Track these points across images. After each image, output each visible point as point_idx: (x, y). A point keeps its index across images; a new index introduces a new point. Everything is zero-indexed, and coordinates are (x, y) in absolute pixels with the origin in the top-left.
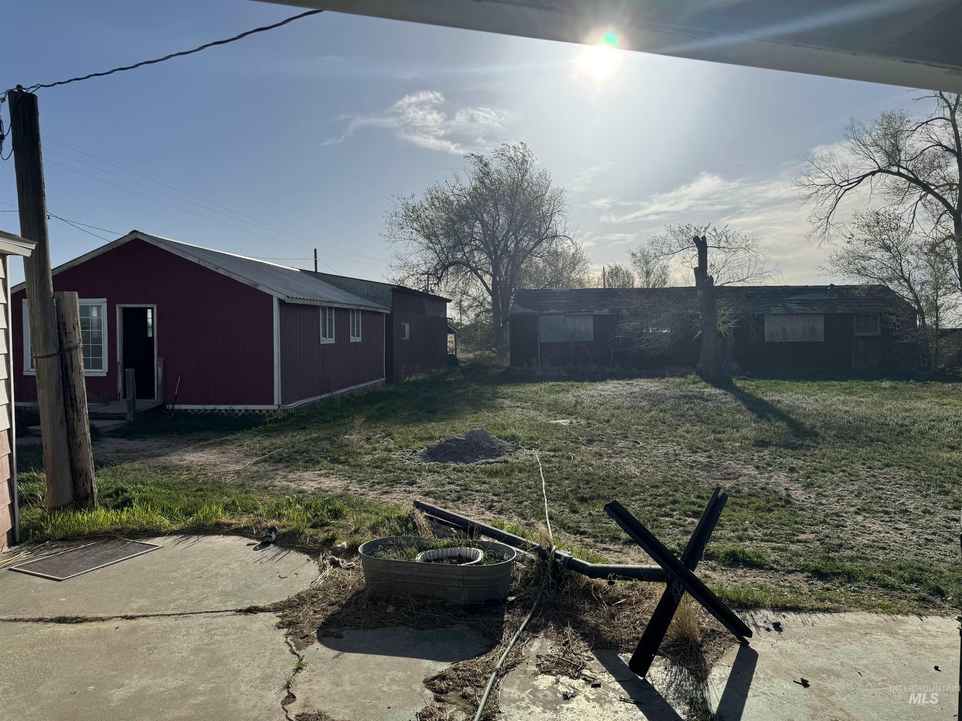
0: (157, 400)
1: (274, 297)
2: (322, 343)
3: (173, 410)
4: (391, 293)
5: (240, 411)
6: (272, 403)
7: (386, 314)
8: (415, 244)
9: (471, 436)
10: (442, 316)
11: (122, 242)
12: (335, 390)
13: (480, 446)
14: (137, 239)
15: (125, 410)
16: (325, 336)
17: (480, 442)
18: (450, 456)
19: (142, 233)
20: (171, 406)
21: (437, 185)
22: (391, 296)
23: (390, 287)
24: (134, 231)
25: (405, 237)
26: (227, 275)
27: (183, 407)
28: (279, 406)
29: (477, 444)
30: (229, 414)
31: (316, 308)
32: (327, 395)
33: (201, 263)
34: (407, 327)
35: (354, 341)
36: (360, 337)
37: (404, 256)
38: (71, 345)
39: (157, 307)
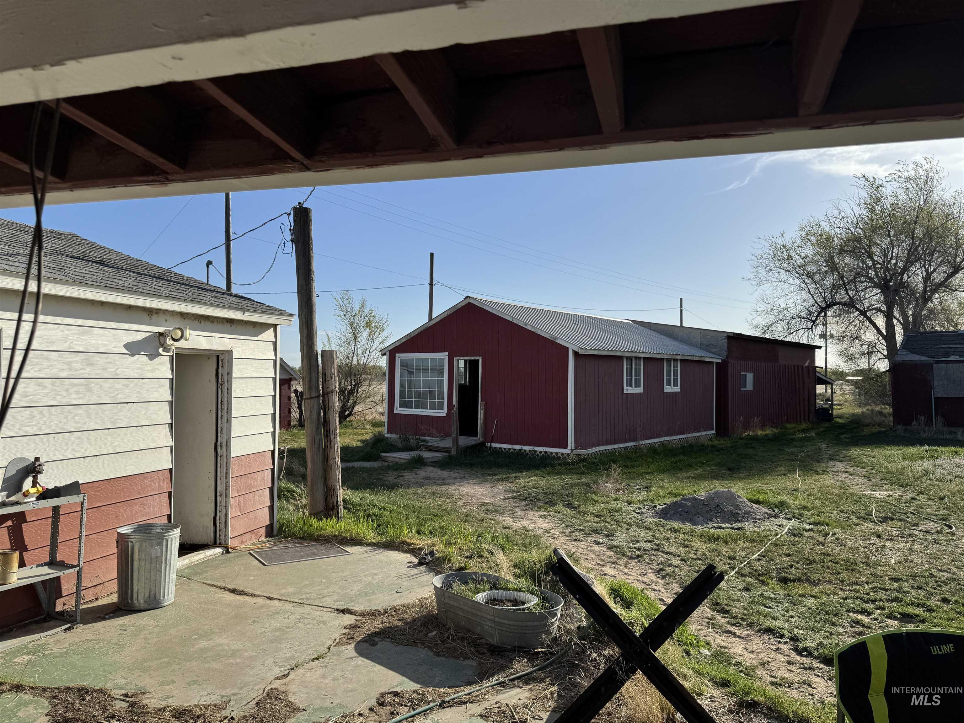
0: (479, 438)
1: (569, 349)
2: (625, 392)
3: (490, 447)
4: (726, 340)
5: (541, 452)
6: (566, 447)
7: (716, 363)
8: (786, 286)
9: (713, 496)
10: (806, 364)
11: (460, 306)
12: (641, 440)
13: (720, 508)
14: (470, 304)
15: (451, 446)
16: (631, 385)
17: (722, 504)
18: (680, 514)
19: (473, 298)
20: (489, 444)
21: (812, 220)
22: (726, 344)
23: (725, 335)
24: (468, 297)
25: (773, 279)
26: (533, 330)
27: (499, 445)
28: (572, 450)
29: (718, 506)
30: (532, 455)
31: (621, 358)
32: (632, 444)
33: (514, 321)
34: (750, 377)
35: (670, 391)
36: (679, 387)
37: (772, 299)
38: (329, 390)
39: (482, 359)
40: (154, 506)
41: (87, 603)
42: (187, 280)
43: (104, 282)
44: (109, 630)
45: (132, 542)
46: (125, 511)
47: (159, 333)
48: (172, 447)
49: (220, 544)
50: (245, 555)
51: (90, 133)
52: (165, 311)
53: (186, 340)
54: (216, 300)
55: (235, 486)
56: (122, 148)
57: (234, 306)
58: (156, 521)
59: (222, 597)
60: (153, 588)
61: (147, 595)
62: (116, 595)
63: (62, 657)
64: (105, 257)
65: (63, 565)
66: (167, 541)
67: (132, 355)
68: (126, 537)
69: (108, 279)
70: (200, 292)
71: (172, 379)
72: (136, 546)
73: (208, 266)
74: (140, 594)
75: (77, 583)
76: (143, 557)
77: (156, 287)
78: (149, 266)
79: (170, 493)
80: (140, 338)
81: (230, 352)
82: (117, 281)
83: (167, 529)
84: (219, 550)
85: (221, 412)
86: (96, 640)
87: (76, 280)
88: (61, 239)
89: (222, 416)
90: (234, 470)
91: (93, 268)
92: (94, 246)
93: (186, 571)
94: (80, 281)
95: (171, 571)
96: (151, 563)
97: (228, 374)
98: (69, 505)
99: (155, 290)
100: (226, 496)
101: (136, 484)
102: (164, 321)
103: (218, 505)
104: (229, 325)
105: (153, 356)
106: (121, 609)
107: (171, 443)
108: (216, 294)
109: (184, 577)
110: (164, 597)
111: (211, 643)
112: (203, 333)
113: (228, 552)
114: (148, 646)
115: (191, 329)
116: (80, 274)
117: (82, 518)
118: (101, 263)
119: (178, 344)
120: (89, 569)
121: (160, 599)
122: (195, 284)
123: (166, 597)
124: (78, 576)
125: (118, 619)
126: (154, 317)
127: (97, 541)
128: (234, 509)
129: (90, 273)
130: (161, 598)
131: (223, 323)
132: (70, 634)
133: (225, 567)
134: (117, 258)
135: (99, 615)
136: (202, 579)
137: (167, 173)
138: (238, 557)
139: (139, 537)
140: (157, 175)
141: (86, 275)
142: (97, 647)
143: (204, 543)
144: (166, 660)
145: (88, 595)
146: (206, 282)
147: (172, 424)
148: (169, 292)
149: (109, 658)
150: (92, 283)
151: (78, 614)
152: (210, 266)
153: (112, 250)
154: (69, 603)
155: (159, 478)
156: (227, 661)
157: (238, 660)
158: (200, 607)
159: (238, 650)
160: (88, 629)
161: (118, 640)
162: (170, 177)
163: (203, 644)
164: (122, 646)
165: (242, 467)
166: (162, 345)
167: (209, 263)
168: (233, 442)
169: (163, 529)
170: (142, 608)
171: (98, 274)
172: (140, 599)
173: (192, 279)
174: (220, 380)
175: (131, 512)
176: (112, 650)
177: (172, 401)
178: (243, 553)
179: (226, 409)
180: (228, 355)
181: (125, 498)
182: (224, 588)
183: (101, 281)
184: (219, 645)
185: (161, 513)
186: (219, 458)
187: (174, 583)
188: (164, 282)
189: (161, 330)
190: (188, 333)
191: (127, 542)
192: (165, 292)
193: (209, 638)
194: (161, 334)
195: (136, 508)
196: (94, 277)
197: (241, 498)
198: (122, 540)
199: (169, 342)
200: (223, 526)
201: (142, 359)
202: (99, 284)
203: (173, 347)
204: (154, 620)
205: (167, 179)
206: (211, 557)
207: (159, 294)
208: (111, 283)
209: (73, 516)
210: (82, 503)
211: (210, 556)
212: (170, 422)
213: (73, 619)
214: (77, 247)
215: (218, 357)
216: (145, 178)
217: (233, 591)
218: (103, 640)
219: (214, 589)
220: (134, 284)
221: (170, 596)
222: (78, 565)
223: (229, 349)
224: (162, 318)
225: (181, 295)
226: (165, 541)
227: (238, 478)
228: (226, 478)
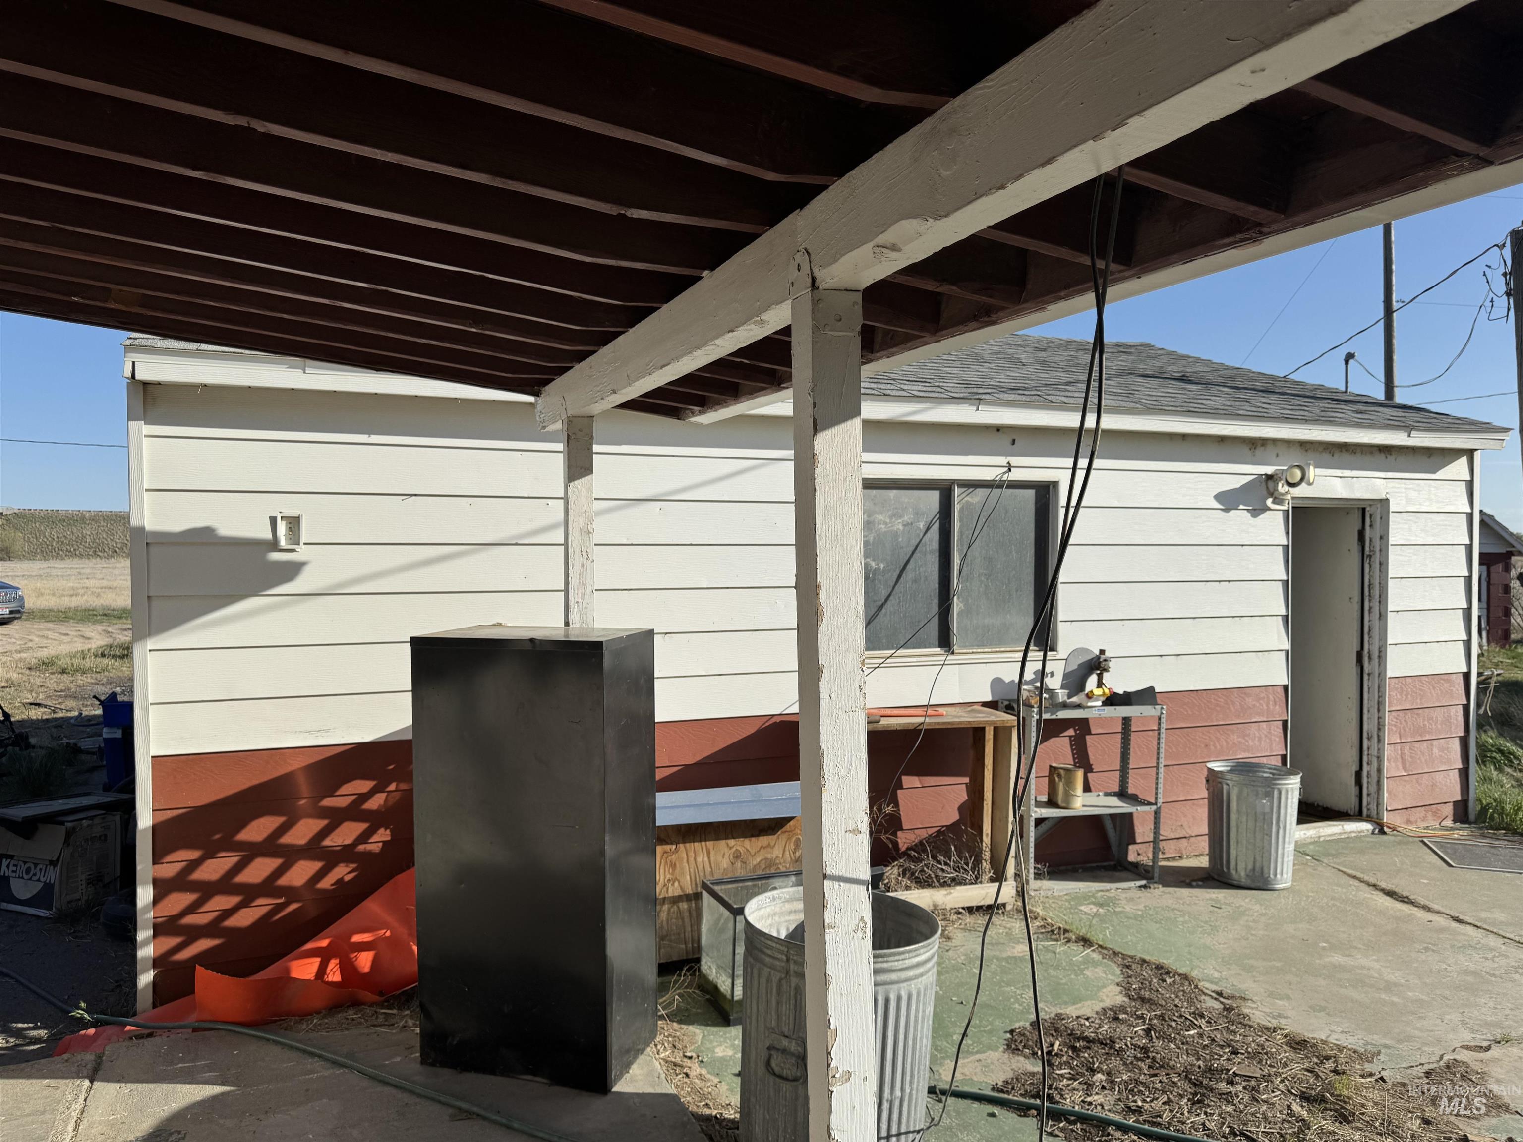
40: (1260, 739)
41: (1168, 859)
42: (1311, 390)
43: (1186, 405)
44: (1197, 902)
45: (1227, 784)
46: (1218, 739)
47: (1266, 475)
48: (1287, 652)
49: (1368, 816)
50: (1413, 842)
51: (1158, 196)
52: (1275, 441)
53: (1309, 484)
54: (1359, 416)
55: (1395, 726)
56: (1200, 206)
57: (1392, 423)
58: (1264, 761)
59: (1369, 898)
60: (1258, 859)
61: (1250, 867)
62: (1207, 858)
63: (1136, 919)
64: (1188, 370)
65: (1134, 799)
66: (1280, 793)
67: (1227, 510)
68: (1220, 775)
69: (1192, 401)
70: (1330, 406)
71: (1288, 546)
72: (1233, 789)
73: (1347, 362)
74: (1239, 863)
75: (1155, 828)
76: (1244, 810)
77: (1262, 405)
78: (1251, 374)
79: (1285, 723)
80: (1237, 485)
81: (1385, 502)
82: (1204, 402)
83: (1279, 775)
84: (1365, 827)
85: (1370, 601)
86: (1179, 911)
87: (1148, 406)
88: (1130, 353)
89: (1370, 608)
90: (1393, 700)
91: (1173, 387)
92: (1175, 357)
93: (1311, 847)
94: (1154, 407)
95: (1287, 840)
96: (1256, 820)
97: (1381, 538)
98: (1142, 718)
99: (1261, 410)
100: (1379, 741)
101: (1233, 703)
102: (1274, 455)
103: (1365, 753)
104: (1383, 455)
105: (1258, 511)
106: (1214, 879)
107: (1286, 645)
108: (1360, 407)
109: (1308, 855)
110: (1275, 875)
111: (1349, 961)
112: (1338, 473)
113: (1382, 832)
114: (1251, 938)
115: (1316, 466)
116: (1154, 398)
117: (1159, 739)
118: (1183, 379)
119: (1297, 492)
120: (1170, 812)
121: (1269, 877)
122: (1324, 395)
123: (1278, 876)
124: (1155, 818)
125: (1209, 890)
126: (1259, 452)
127: (1180, 777)
128: (1393, 764)
129: (1167, 395)
130: (1272, 876)
131: (1371, 453)
132: (1145, 893)
133: (1376, 854)
134: (1206, 369)
135: (1183, 879)
136: (1338, 864)
137: (1260, 224)
138: (1400, 843)
139: (1238, 779)
140: (1248, 230)
141: (1162, 399)
142: (1181, 919)
143: (1342, 810)
144: (1278, 964)
145: (1169, 849)
146: (1343, 389)
147: (1287, 616)
148: (1282, 411)
149: (1197, 939)
150: (1170, 408)
151: (1157, 870)
152: (1351, 362)
153: (1198, 359)
154: (1144, 854)
155: (1268, 697)
156: (1377, 995)
157: (1395, 999)
158: (1334, 905)
159: (1396, 985)
160: (1169, 893)
161: (1210, 918)
162: (1265, 230)
163: (1337, 958)
164: (1214, 928)
165: (1406, 696)
166: (1271, 494)
167: (1350, 357)
168: (1391, 652)
169: (1273, 774)
170: (1242, 884)
171: (1178, 395)
172: (1240, 868)
173: (1321, 387)
174: (1367, 549)
175: (1227, 743)
176: (1200, 929)
177: (1287, 581)
178: (1411, 839)
179: (1377, 596)
180: (1382, 506)
181: (1217, 720)
182: (1374, 886)
183: (1183, 404)
184: (1363, 967)
185: (1272, 750)
186: (1366, 677)
187: (1291, 858)
188: (1274, 397)
189: (1269, 470)
190: (1313, 472)
191: (1220, 783)
192: (1274, 411)
193: (1347, 953)
194: (1269, 477)
195: (1235, 738)
196: (1173, 400)
197: (1407, 747)
198: (1213, 778)
199: (1282, 488)
200: (1373, 789)
201: (1240, 515)
202: (1178, 409)
203: (1289, 497)
204: (1261, 905)
205: (1261, 233)
206: (1353, 835)
207: (1265, 415)
208: (1196, 406)
209: (1148, 736)
210: (1160, 719)
211: (1351, 832)
212: (1284, 612)
213: (1150, 875)
214: (1151, 362)
215: (1364, 509)
216: (1231, 239)
217: (1390, 894)
218: (1189, 914)
219: (1356, 883)
220: (1228, 403)
221: (1285, 876)
222: (1156, 804)
223: (1383, 496)
224: (1271, 451)
225: (1302, 413)
226: (1276, 793)
227: (1400, 713)
228: (1379, 710)
